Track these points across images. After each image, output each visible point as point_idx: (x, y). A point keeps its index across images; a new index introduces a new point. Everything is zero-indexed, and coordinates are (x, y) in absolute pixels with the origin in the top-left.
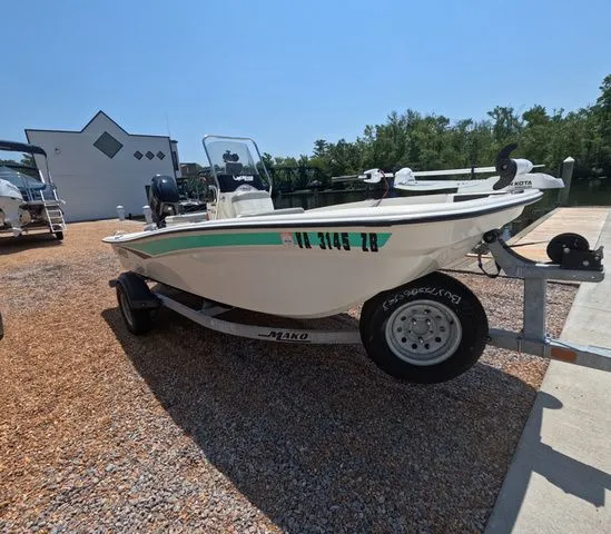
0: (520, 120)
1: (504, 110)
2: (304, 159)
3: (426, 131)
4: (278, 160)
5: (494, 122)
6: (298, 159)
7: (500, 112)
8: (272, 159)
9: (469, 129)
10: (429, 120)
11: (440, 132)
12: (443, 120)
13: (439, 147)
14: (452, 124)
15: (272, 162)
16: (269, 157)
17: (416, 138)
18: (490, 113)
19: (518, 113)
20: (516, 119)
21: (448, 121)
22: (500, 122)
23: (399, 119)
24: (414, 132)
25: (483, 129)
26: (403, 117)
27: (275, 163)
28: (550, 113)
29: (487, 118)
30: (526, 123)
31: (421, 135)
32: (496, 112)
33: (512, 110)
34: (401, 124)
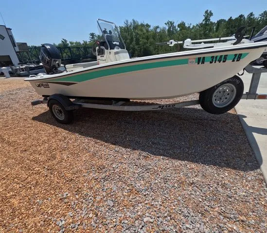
0: (177, 28)
1: (171, 22)
2: (85, 43)
3: (142, 30)
4: (71, 43)
5: (167, 28)
6: (82, 42)
7: (169, 23)
8: (68, 42)
9: (158, 30)
10: (142, 25)
11: (148, 31)
12: (148, 26)
13: (148, 38)
14: (151, 28)
15: (68, 44)
16: (66, 41)
17: (138, 34)
18: (166, 24)
19: (176, 24)
20: (175, 27)
21: (150, 26)
22: (170, 28)
23: (129, 24)
24: (136, 31)
25: (163, 30)
26: (131, 23)
27: (70, 45)
28: (187, 25)
29: (165, 26)
30: (179, 29)
31: (139, 32)
32: (168, 23)
33: (174, 23)
34: (130, 26)
